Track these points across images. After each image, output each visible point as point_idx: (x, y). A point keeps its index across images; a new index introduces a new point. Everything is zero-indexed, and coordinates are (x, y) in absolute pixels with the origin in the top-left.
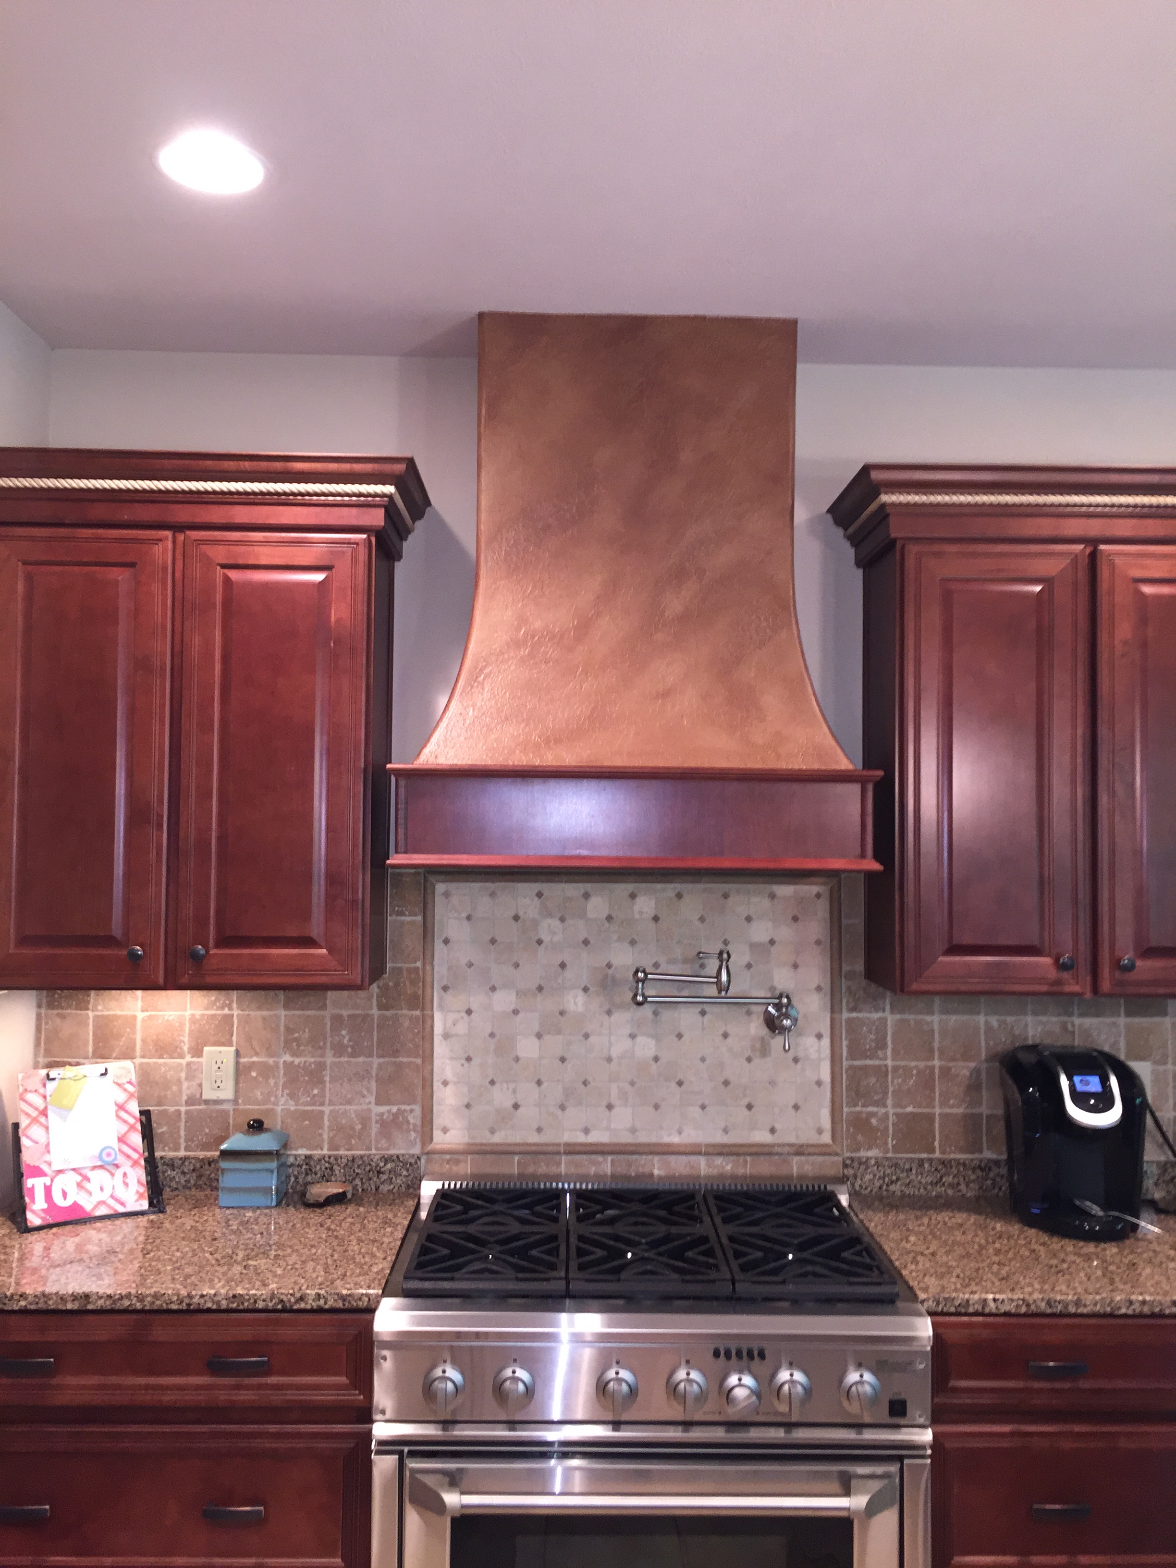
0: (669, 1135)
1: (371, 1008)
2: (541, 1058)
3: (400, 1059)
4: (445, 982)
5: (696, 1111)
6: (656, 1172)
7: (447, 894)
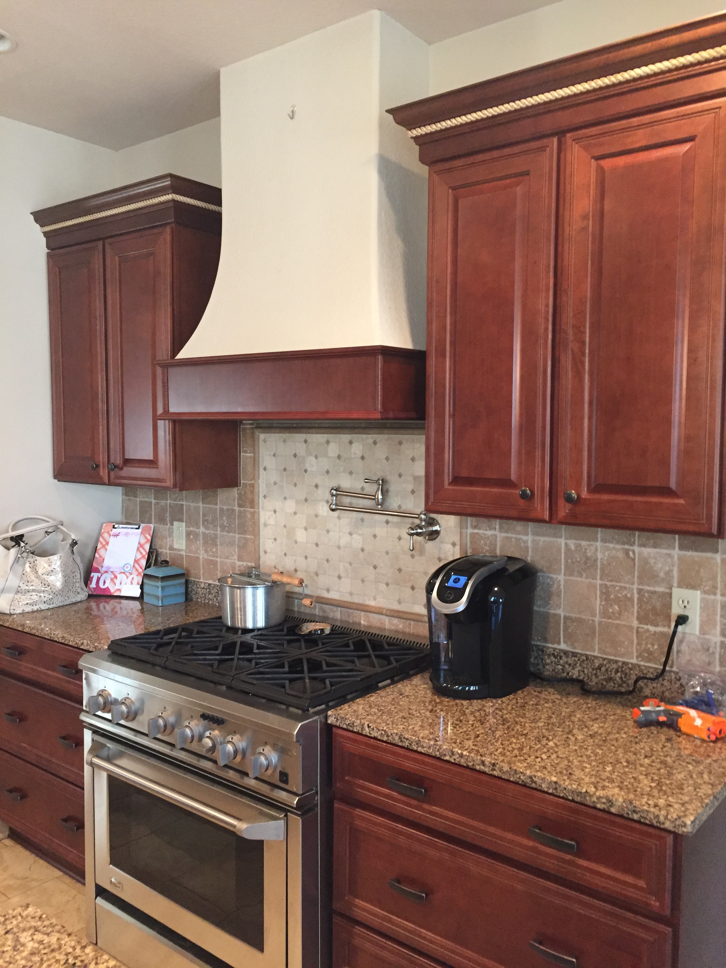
0: (369, 600)
1: (234, 506)
2: (307, 543)
3: (247, 536)
4: (265, 493)
5: (383, 587)
6: (362, 622)
7: (265, 441)
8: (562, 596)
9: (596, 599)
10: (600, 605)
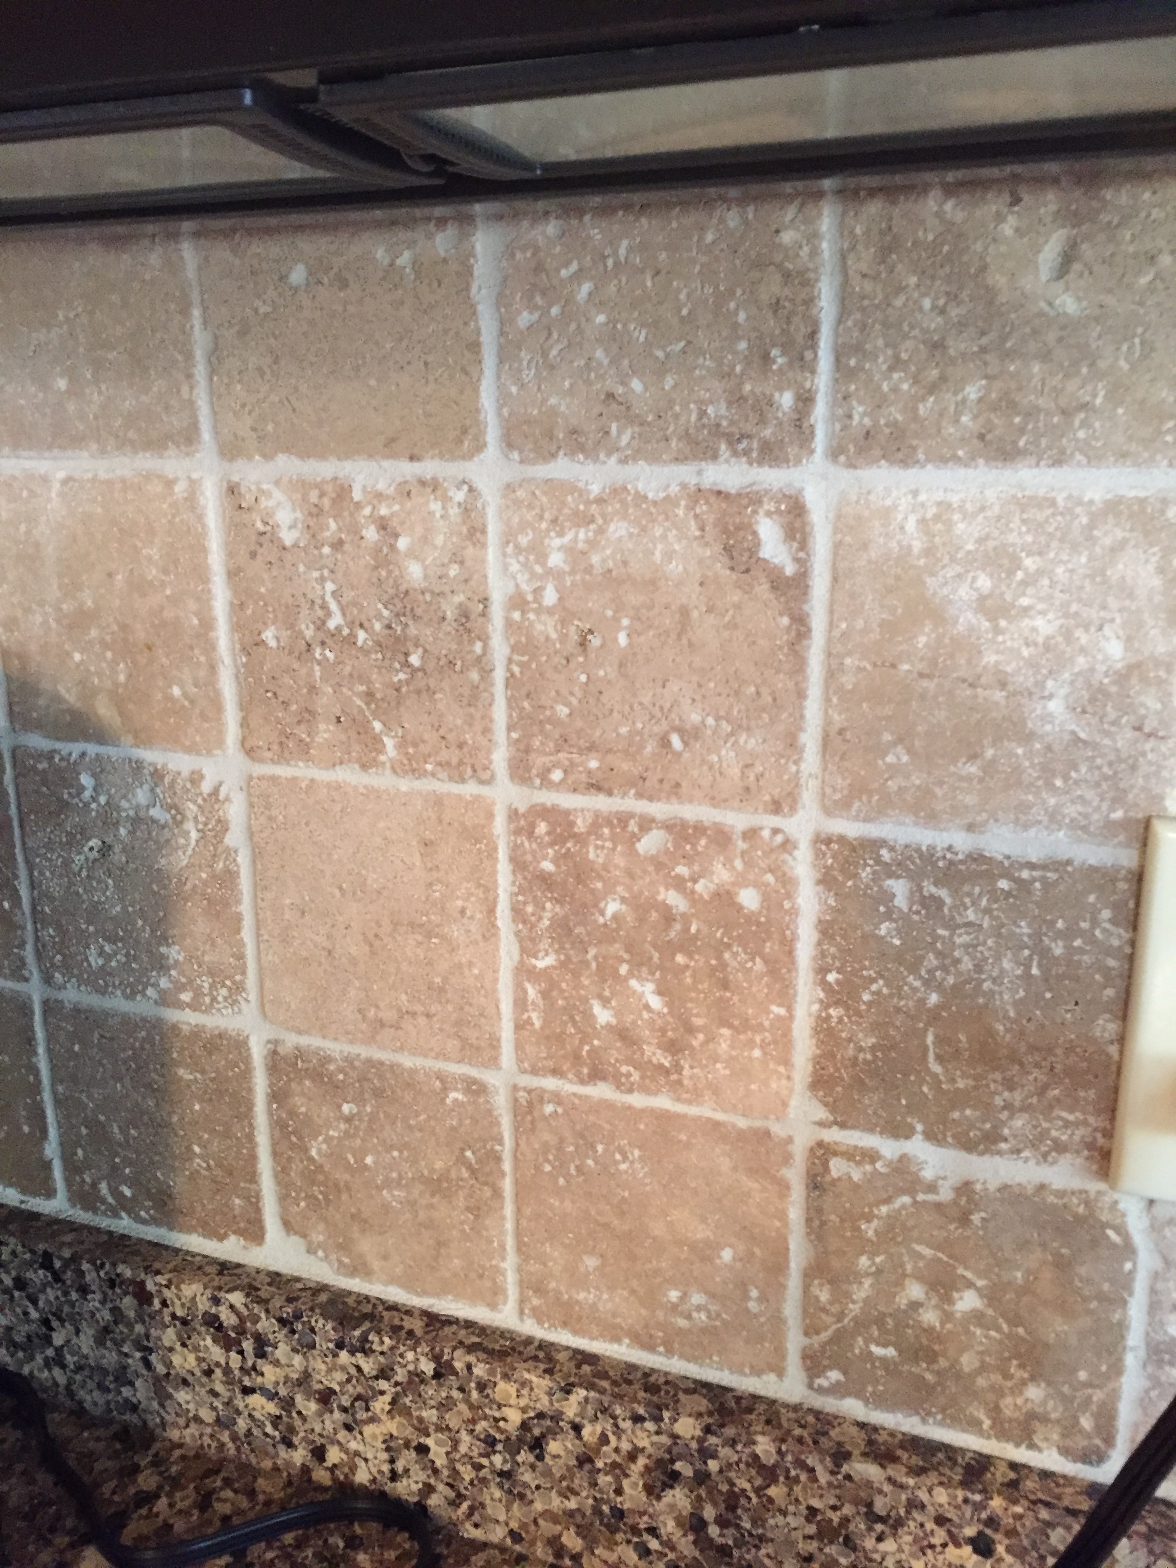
8: (245, 908)
9: (490, 931)
10: (523, 972)
